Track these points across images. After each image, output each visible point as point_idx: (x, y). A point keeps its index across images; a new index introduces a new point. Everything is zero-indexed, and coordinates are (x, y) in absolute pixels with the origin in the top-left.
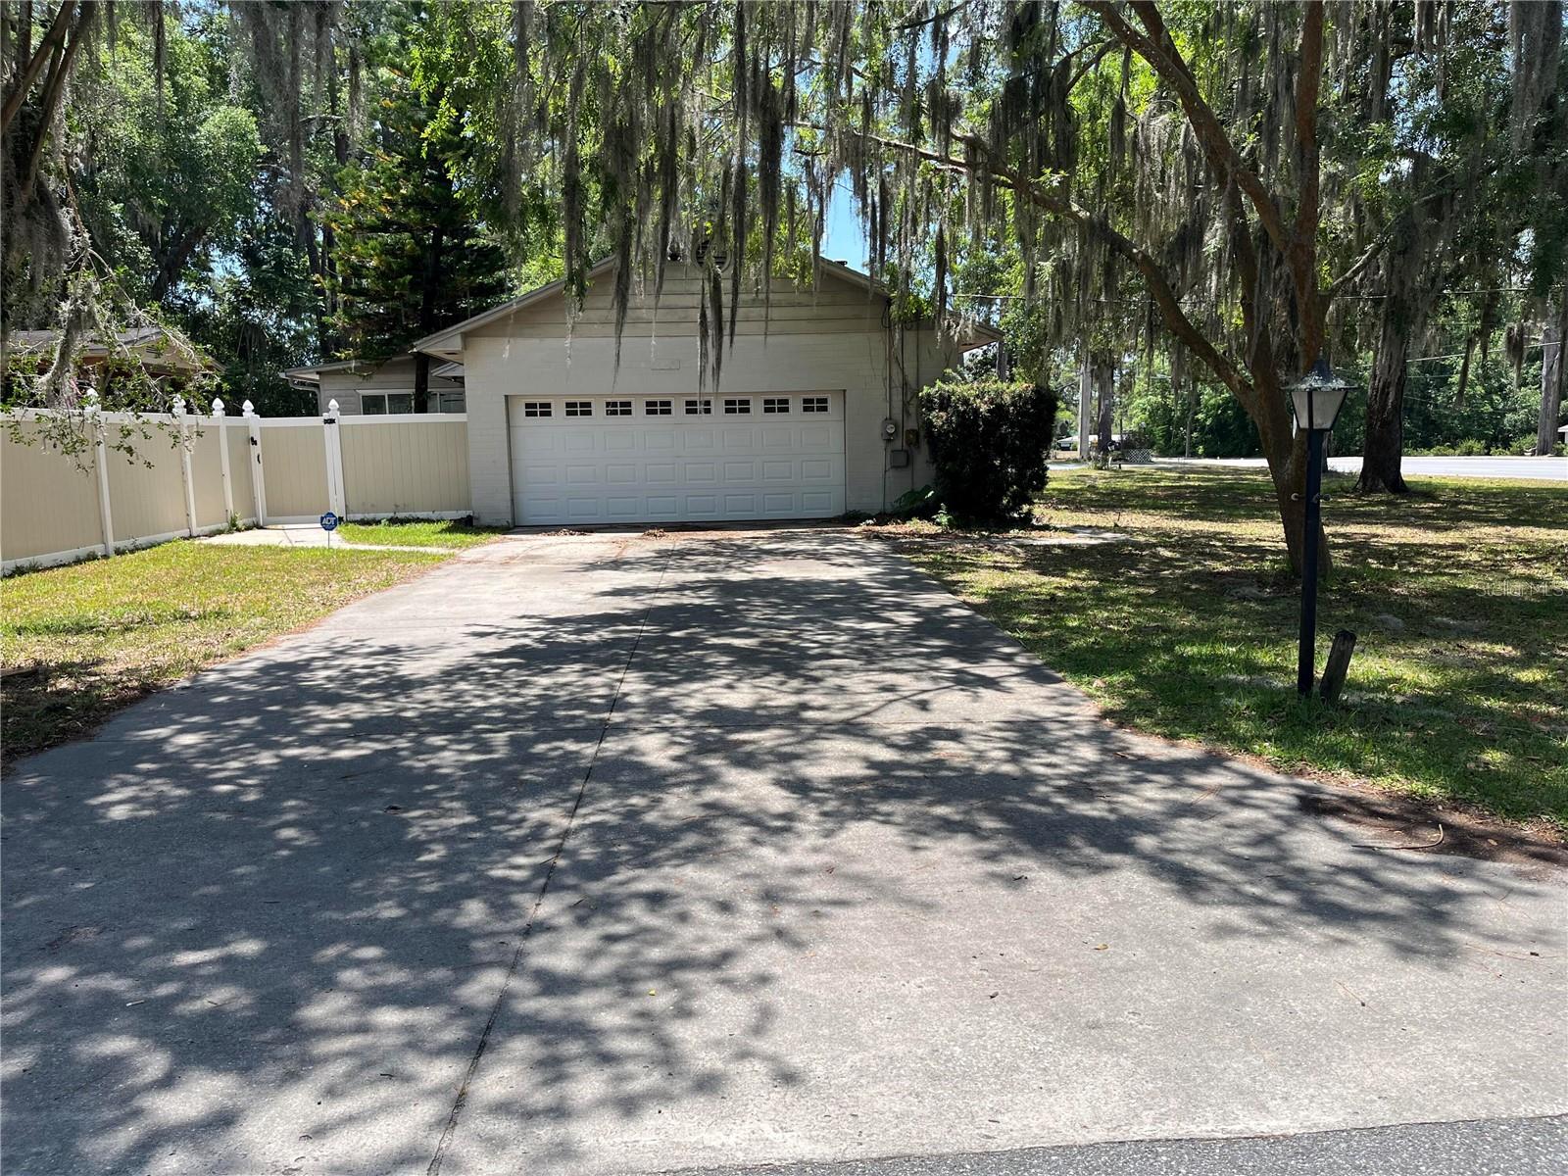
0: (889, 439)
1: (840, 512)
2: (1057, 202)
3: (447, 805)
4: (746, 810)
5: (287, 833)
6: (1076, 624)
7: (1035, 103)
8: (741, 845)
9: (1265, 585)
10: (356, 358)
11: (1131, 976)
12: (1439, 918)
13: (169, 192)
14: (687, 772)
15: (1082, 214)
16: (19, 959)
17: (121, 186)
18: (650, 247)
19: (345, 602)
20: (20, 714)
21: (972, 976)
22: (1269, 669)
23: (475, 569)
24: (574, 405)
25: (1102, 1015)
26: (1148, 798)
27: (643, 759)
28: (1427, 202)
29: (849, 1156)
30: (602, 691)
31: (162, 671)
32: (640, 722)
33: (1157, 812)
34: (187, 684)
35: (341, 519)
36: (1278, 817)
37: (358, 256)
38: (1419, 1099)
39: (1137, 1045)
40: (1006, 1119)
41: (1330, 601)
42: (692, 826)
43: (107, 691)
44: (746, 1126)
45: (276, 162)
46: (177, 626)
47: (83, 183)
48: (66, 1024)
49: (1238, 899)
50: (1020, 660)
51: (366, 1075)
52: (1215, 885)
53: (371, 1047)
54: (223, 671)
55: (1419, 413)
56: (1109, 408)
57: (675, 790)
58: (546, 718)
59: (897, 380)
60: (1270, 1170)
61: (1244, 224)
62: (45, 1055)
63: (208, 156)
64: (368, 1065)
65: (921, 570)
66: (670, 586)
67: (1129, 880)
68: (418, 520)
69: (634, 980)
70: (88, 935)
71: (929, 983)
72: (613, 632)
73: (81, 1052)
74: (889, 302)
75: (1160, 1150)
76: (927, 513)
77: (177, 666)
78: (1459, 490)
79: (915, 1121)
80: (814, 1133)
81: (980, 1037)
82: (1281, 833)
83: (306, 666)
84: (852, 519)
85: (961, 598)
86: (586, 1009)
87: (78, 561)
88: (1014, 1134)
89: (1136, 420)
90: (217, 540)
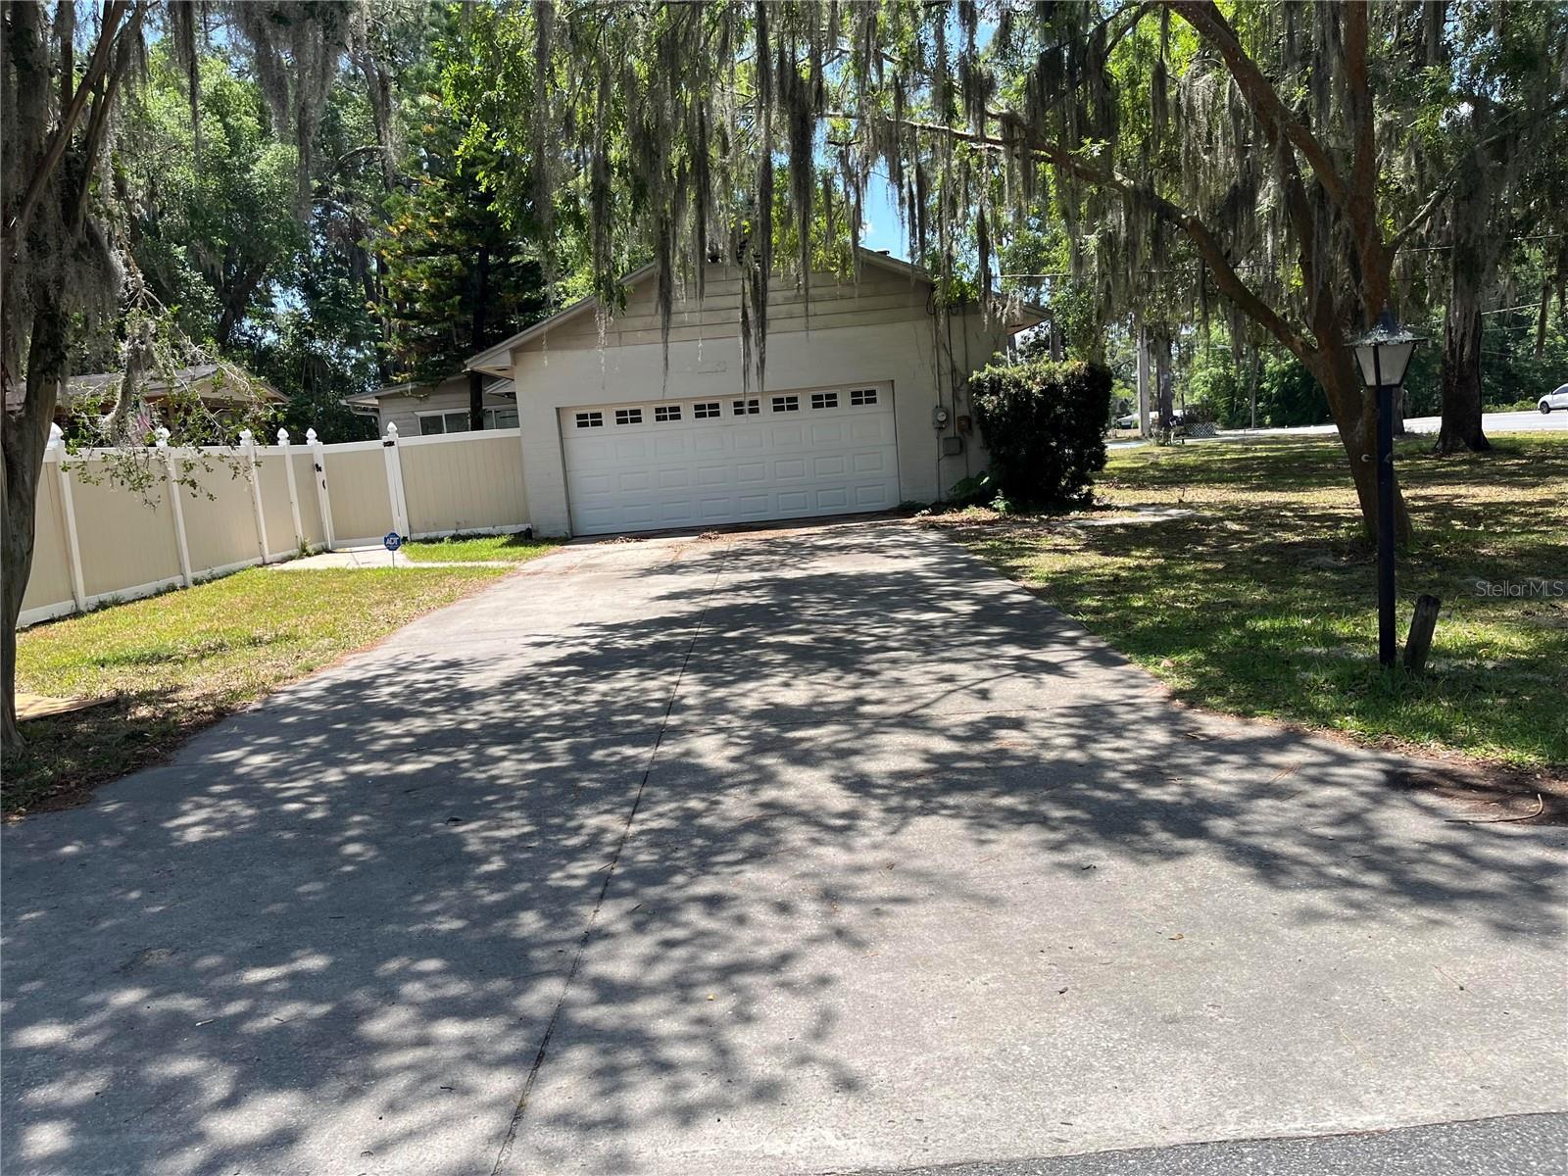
0: (940, 427)
1: (895, 504)
2: (1098, 172)
3: (507, 815)
4: (805, 808)
5: (352, 849)
6: (1141, 603)
7: (1072, 73)
8: (799, 843)
9: (1341, 553)
10: (412, 380)
11: (1210, 967)
12: (1542, 894)
13: (229, 233)
14: (743, 772)
15: (1125, 183)
16: (94, 983)
17: (182, 228)
18: (688, 250)
19: (409, 620)
20: (100, 743)
21: (1039, 971)
22: (1347, 640)
23: (535, 579)
24: (624, 413)
25: (1179, 1009)
26: (1221, 780)
27: (700, 761)
28: (1489, 144)
29: (914, 1163)
30: (658, 695)
31: (235, 695)
32: (697, 724)
33: (1232, 794)
34: (259, 706)
35: (405, 539)
36: (1362, 794)
37: (408, 280)
38: (1526, 1087)
39: (1218, 1040)
40: (1079, 1121)
41: (1412, 566)
42: (749, 826)
43: (183, 717)
44: (808, 1133)
45: (327, 195)
46: (250, 651)
47: (147, 228)
48: (136, 1047)
49: (1322, 882)
50: (1084, 643)
51: (426, 1089)
52: (1297, 868)
53: (432, 1060)
54: (293, 692)
55: (1499, 367)
56: (1169, 383)
57: (732, 791)
58: (604, 724)
59: (946, 366)
60: (1364, 1169)
61: (1298, 179)
62: (116, 1078)
63: (262, 194)
64: (428, 1078)
65: (978, 557)
66: (725, 587)
67: (1204, 865)
68: (479, 536)
69: (692, 985)
70: (160, 958)
71: (995, 979)
72: (669, 635)
73: (150, 1074)
74: (932, 287)
75: (1246, 1151)
76: (983, 500)
77: (249, 689)
78: (1545, 445)
79: (984, 1126)
80: (877, 1140)
81: (1049, 1035)
82: (1367, 811)
83: (371, 683)
84: (907, 510)
85: (1021, 584)
86: (644, 1017)
87: (159, 593)
88: (1089, 1137)
89: (1197, 393)
90: (288, 566)
